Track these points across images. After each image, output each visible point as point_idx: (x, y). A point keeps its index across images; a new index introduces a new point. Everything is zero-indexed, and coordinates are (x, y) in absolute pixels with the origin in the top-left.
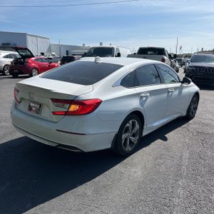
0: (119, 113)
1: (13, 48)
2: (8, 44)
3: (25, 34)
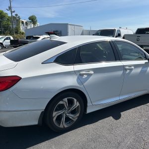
0: (46, 91)
1: (46, 33)
2: (57, 31)
3: (67, 24)
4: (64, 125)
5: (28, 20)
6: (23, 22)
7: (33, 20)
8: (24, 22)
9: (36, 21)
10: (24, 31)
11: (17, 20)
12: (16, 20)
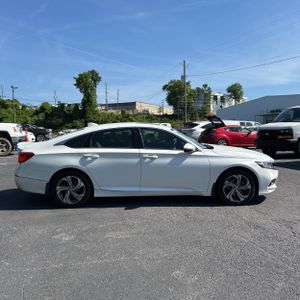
4: (67, 200)
5: (226, 93)
6: (215, 98)
7: (235, 91)
8: (219, 97)
9: (241, 93)
10: (215, 113)
11: (206, 95)
12: (204, 94)
